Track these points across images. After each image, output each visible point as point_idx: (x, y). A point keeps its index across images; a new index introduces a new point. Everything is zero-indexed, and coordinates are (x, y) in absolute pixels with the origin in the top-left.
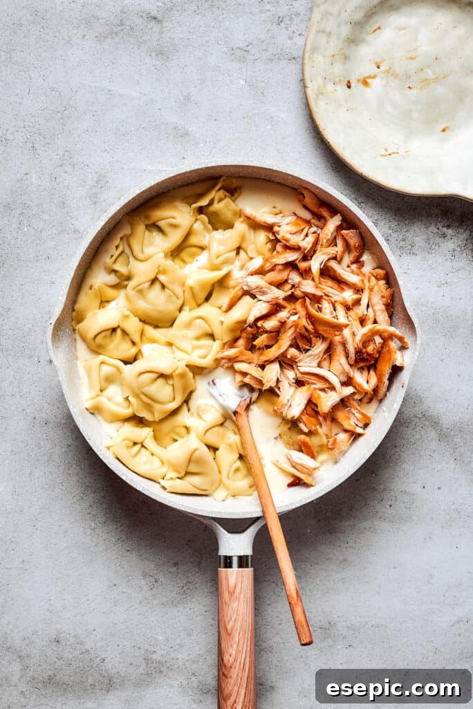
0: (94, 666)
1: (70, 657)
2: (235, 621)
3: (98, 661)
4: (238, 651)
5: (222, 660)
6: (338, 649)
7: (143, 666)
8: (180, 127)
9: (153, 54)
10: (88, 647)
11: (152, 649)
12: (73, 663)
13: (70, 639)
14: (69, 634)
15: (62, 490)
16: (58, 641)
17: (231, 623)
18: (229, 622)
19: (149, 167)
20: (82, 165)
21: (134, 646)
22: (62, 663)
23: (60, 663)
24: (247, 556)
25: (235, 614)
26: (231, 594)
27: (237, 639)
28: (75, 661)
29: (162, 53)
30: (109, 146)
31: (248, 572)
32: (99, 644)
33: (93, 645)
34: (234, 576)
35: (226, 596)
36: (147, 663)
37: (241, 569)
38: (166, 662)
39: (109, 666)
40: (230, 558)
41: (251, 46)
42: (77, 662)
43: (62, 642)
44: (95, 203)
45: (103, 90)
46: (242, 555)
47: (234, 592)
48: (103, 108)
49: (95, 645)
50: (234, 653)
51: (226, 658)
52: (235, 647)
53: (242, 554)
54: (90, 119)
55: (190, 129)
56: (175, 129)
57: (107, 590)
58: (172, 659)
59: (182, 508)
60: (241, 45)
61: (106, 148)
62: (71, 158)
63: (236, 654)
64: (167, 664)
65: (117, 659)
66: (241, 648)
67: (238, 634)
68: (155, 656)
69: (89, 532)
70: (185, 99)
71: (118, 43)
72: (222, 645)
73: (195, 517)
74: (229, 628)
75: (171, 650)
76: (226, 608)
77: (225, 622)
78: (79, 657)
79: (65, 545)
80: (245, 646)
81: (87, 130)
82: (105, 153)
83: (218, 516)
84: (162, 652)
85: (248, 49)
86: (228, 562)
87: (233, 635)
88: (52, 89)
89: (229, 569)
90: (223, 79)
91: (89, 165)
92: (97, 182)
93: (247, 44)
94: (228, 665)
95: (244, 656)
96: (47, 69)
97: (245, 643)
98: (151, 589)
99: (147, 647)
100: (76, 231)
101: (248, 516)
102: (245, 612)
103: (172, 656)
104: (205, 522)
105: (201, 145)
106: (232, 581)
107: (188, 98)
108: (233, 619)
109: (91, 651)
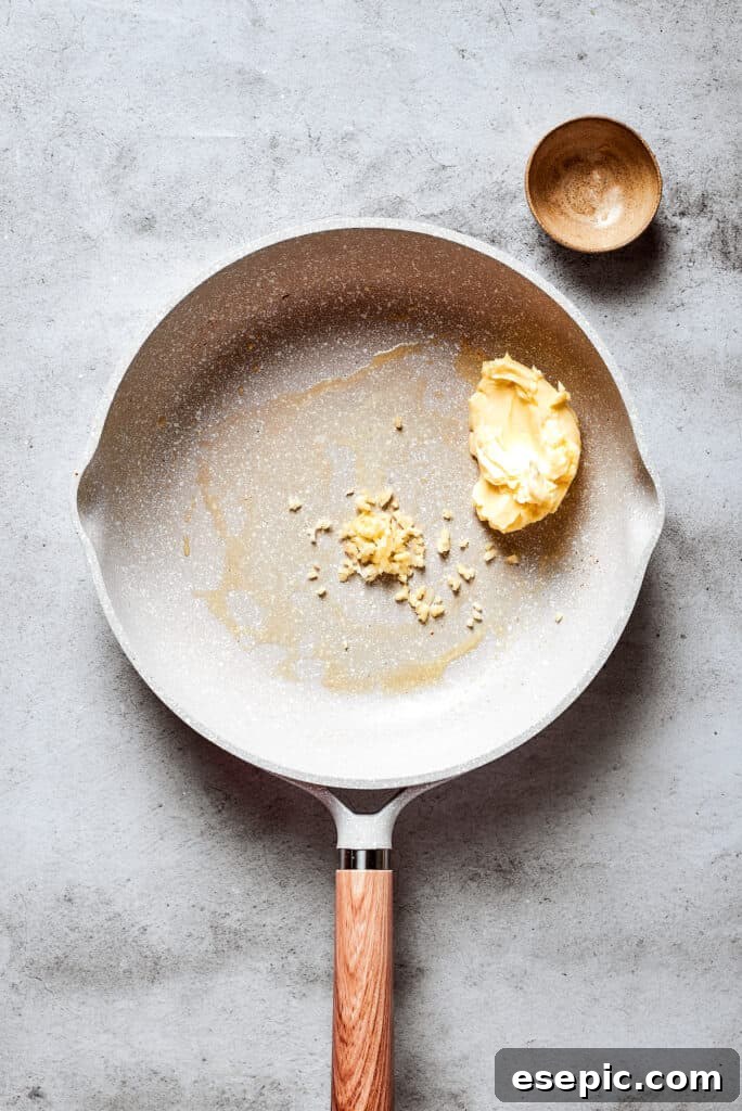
0: (130, 940)
1: (90, 925)
2: (361, 953)
3: (135, 931)
4: (365, 1003)
5: (340, 1016)
6: (527, 905)
7: (209, 938)
8: (247, 69)
10: (118, 909)
11: (222, 910)
12: (96, 936)
13: (90, 896)
14: (88, 887)
15: (71, 651)
16: (70, 900)
17: (356, 957)
18: (351, 955)
19: (199, 134)
20: (94, 134)
21: (193, 906)
22: (77, 934)
23: (73, 936)
24: (381, 851)
25: (362, 942)
26: (356, 910)
27: (364, 983)
28: (99, 932)
30: (136, 102)
31: (383, 875)
32: (137, 904)
33: (127, 904)
34: (361, 883)
35: (347, 913)
36: (215, 933)
37: (371, 871)
38: (246, 931)
39: (154, 939)
40: (355, 852)
42: (101, 935)
43: (77, 900)
44: (115, 193)
45: (125, 15)
46: (375, 848)
47: (360, 908)
49: (131, 905)
50: (358, 1005)
51: (346, 1013)
52: (360, 995)
53: (374, 846)
55: (264, 72)
56: (239, 72)
57: (148, 813)
58: (256, 925)
59: (279, 772)
61: (131, 105)
62: (76, 123)
63: (363, 1007)
64: (248, 934)
65: (166, 928)
66: (370, 999)
67: (365, 974)
68: (228, 922)
69: (116, 719)
72: (340, 993)
73: (300, 786)
74: (352, 964)
75: (255, 911)
76: (346, 932)
77: (345, 957)
78: (106, 926)
79: (78, 742)
80: (376, 995)
83: (337, 785)
84: (239, 915)
86: (350, 860)
87: (357, 975)
88: (45, 17)
89: (353, 871)
91: (106, 133)
92: (119, 159)
94: (349, 1025)
95: (374, 1010)
97: (377, 991)
98: (220, 811)
99: (213, 906)
100: (86, 237)
101: (386, 786)
102: (377, 939)
103: (256, 920)
104: (316, 795)
105: (283, 96)
106: (358, 890)
107: (259, 23)
108: (359, 949)
109: (125, 915)
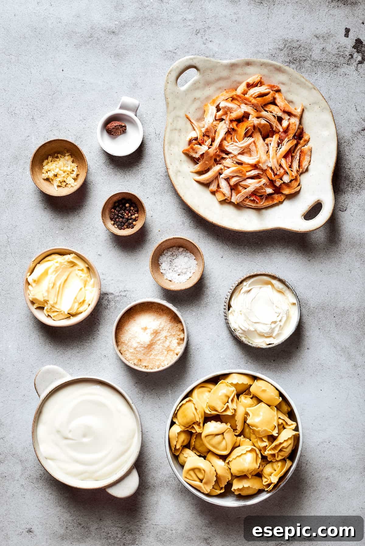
9: (112, 56)
29: (118, 55)
41: (178, 49)
45: (79, 80)
48: (79, 92)
54: (71, 99)
60: (171, 49)
70: (133, 85)
71: (89, 49)
81: (68, 107)
82: (81, 122)
85: (176, 51)
88: (46, 80)
90: (159, 72)
93: (175, 48)
96: (41, 67)
107: (135, 84)
